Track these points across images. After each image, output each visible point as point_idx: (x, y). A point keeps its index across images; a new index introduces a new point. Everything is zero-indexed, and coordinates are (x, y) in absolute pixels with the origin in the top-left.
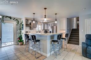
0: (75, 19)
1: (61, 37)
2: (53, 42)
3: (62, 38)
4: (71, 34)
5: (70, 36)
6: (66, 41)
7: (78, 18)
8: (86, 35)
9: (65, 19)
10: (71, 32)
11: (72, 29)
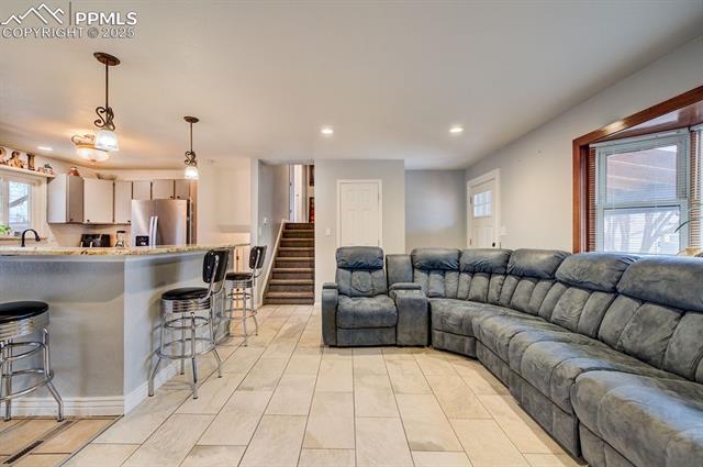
0: (298, 171)
1: (228, 271)
2: (169, 304)
3: (232, 277)
4: (279, 254)
5: (276, 264)
6: (255, 288)
7: (312, 167)
8: (339, 250)
9: (248, 160)
10: (282, 244)
11: (287, 226)
